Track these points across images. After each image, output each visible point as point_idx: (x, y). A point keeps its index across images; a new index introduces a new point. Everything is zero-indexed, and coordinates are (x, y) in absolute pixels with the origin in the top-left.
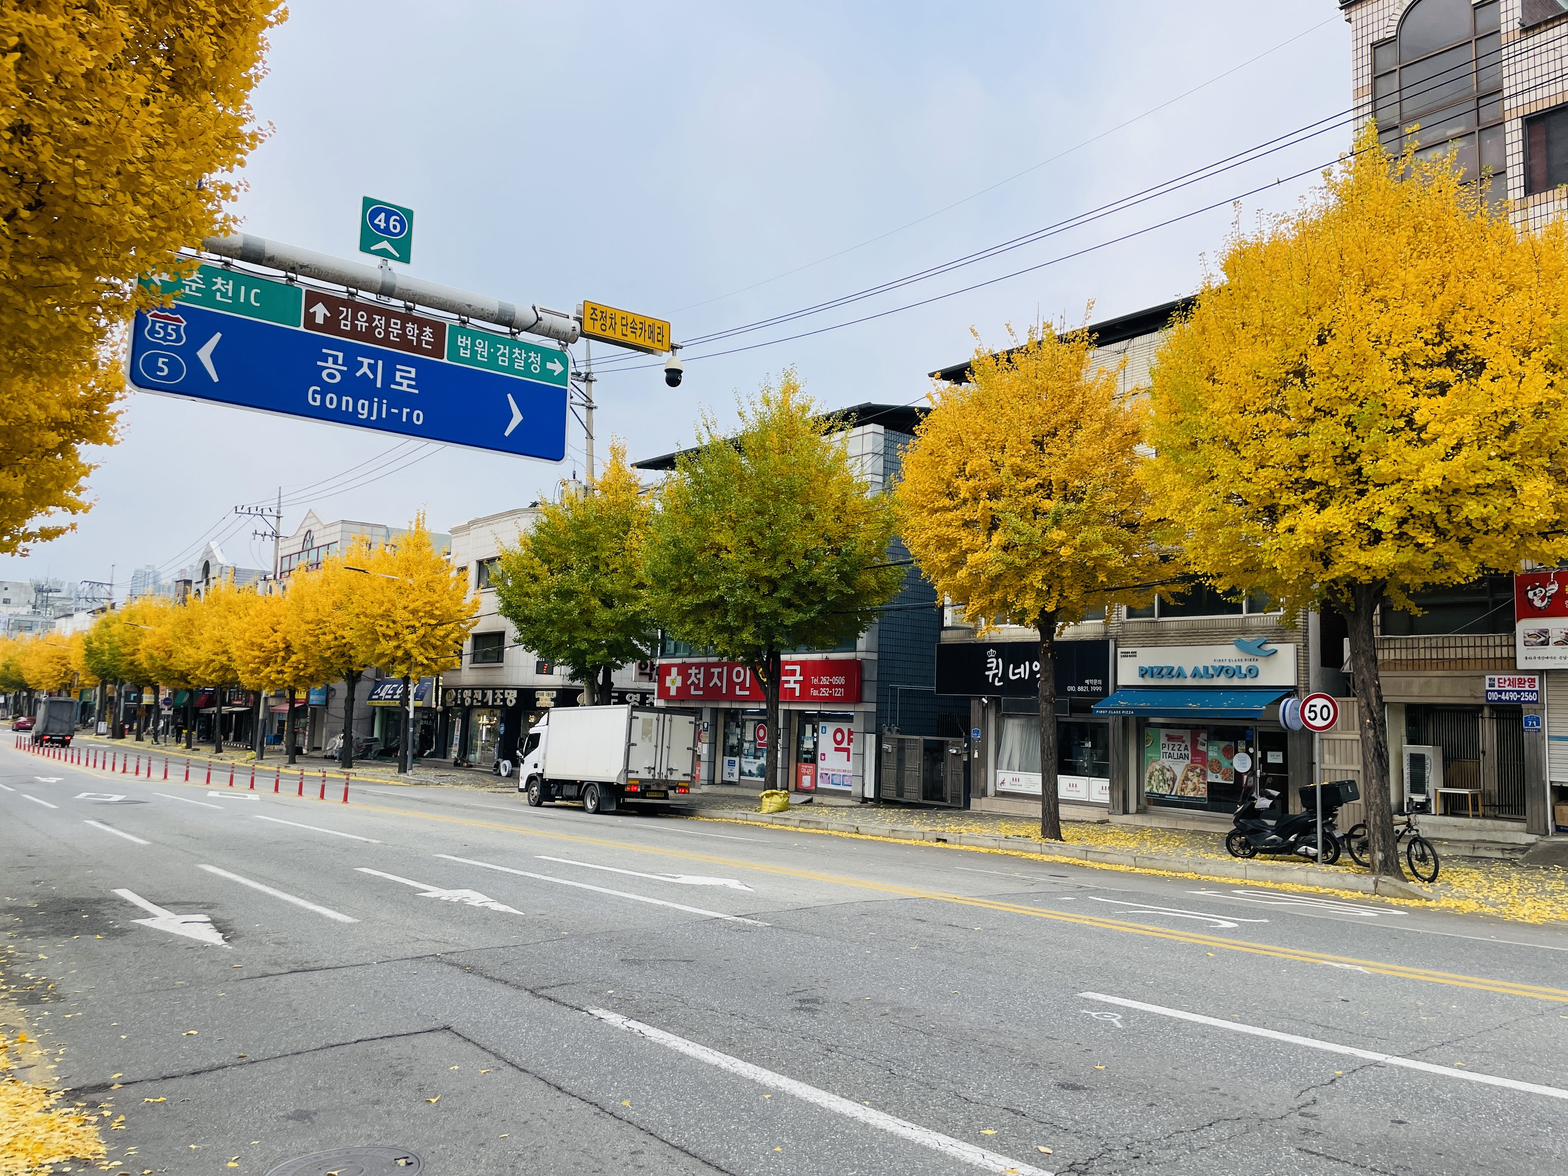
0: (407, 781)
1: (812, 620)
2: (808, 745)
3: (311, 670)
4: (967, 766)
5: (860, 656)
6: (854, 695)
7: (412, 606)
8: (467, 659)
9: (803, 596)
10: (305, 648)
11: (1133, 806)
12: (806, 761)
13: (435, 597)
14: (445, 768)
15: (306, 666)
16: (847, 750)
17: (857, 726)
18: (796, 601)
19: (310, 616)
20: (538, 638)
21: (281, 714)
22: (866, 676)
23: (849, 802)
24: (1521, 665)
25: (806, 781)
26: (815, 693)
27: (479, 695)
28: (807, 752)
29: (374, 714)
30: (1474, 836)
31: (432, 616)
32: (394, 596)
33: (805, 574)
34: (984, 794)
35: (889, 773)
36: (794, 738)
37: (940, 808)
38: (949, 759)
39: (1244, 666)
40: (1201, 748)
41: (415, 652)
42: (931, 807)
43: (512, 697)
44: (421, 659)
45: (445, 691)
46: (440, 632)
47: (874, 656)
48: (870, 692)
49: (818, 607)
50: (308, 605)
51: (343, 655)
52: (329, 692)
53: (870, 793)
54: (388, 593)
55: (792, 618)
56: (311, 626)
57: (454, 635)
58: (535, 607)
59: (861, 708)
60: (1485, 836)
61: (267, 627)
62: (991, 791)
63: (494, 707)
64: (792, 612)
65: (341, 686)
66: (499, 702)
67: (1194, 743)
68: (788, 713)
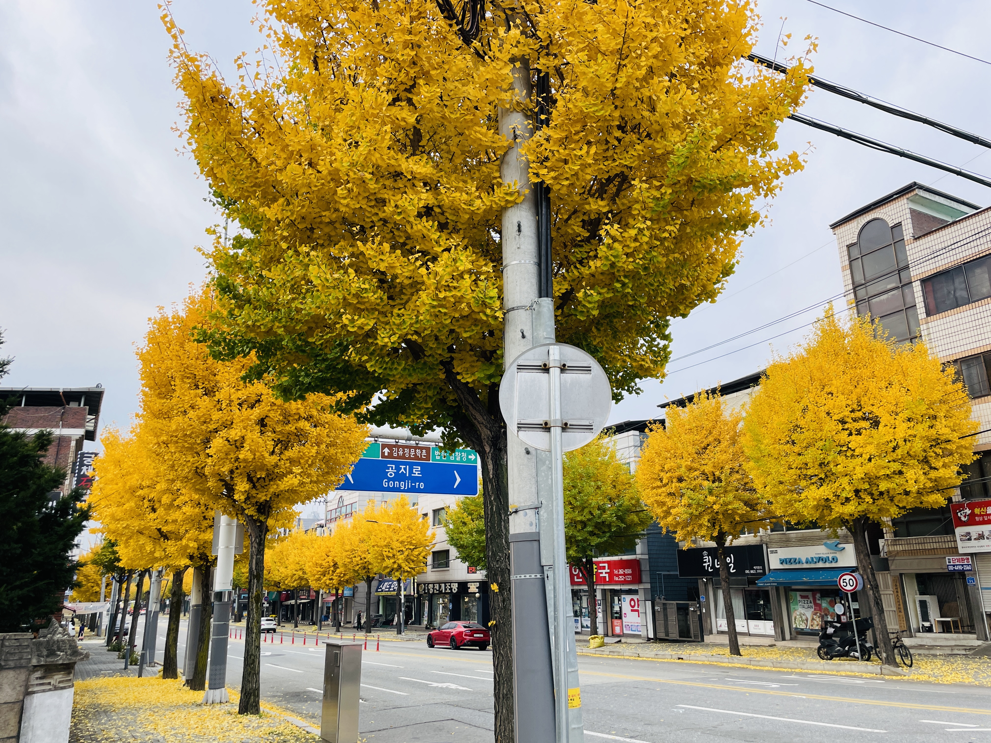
0: (402, 639)
1: (606, 541)
2: (617, 609)
3: (346, 577)
4: (700, 617)
5: (639, 557)
6: (637, 579)
7: (401, 539)
8: (429, 568)
9: (599, 529)
10: (345, 565)
11: (788, 636)
12: (616, 618)
13: (413, 533)
14: (421, 631)
15: (345, 575)
16: (637, 611)
17: (640, 596)
18: (596, 532)
19: (348, 547)
20: (468, 556)
21: (328, 602)
22: (643, 568)
23: (641, 641)
24: (961, 551)
25: (617, 630)
26: (616, 579)
27: (437, 587)
28: (617, 613)
29: (379, 600)
30: (953, 643)
31: (411, 544)
32: (392, 534)
33: (599, 518)
34: (711, 633)
35: (660, 623)
36: (609, 605)
37: (689, 642)
38: (690, 613)
39: (831, 556)
40: (818, 602)
41: (403, 565)
42: (684, 642)
43: (455, 587)
44: (407, 568)
45: (418, 585)
46: (416, 552)
47: (646, 557)
48: (646, 577)
49: (608, 535)
50: (347, 542)
51: (364, 568)
52: (355, 589)
53: (651, 635)
54: (388, 533)
55: (595, 541)
56: (348, 553)
57: (423, 554)
58: (466, 539)
59: (642, 586)
60: (958, 643)
61: (324, 554)
62: (714, 631)
63: (446, 593)
64: (595, 538)
65: (362, 586)
66: (448, 591)
67: (814, 599)
68: (604, 591)
